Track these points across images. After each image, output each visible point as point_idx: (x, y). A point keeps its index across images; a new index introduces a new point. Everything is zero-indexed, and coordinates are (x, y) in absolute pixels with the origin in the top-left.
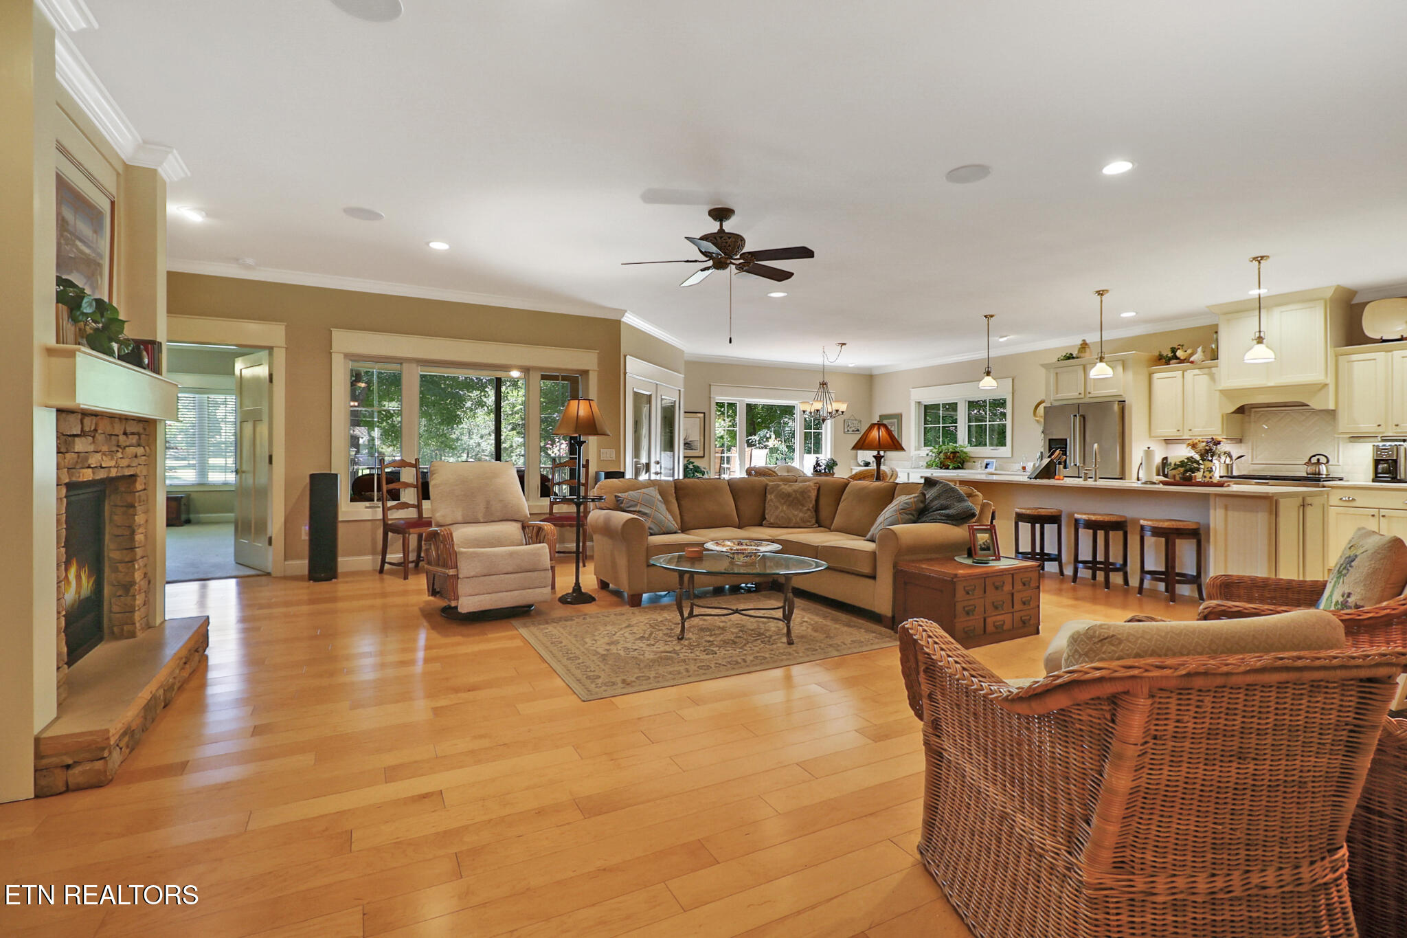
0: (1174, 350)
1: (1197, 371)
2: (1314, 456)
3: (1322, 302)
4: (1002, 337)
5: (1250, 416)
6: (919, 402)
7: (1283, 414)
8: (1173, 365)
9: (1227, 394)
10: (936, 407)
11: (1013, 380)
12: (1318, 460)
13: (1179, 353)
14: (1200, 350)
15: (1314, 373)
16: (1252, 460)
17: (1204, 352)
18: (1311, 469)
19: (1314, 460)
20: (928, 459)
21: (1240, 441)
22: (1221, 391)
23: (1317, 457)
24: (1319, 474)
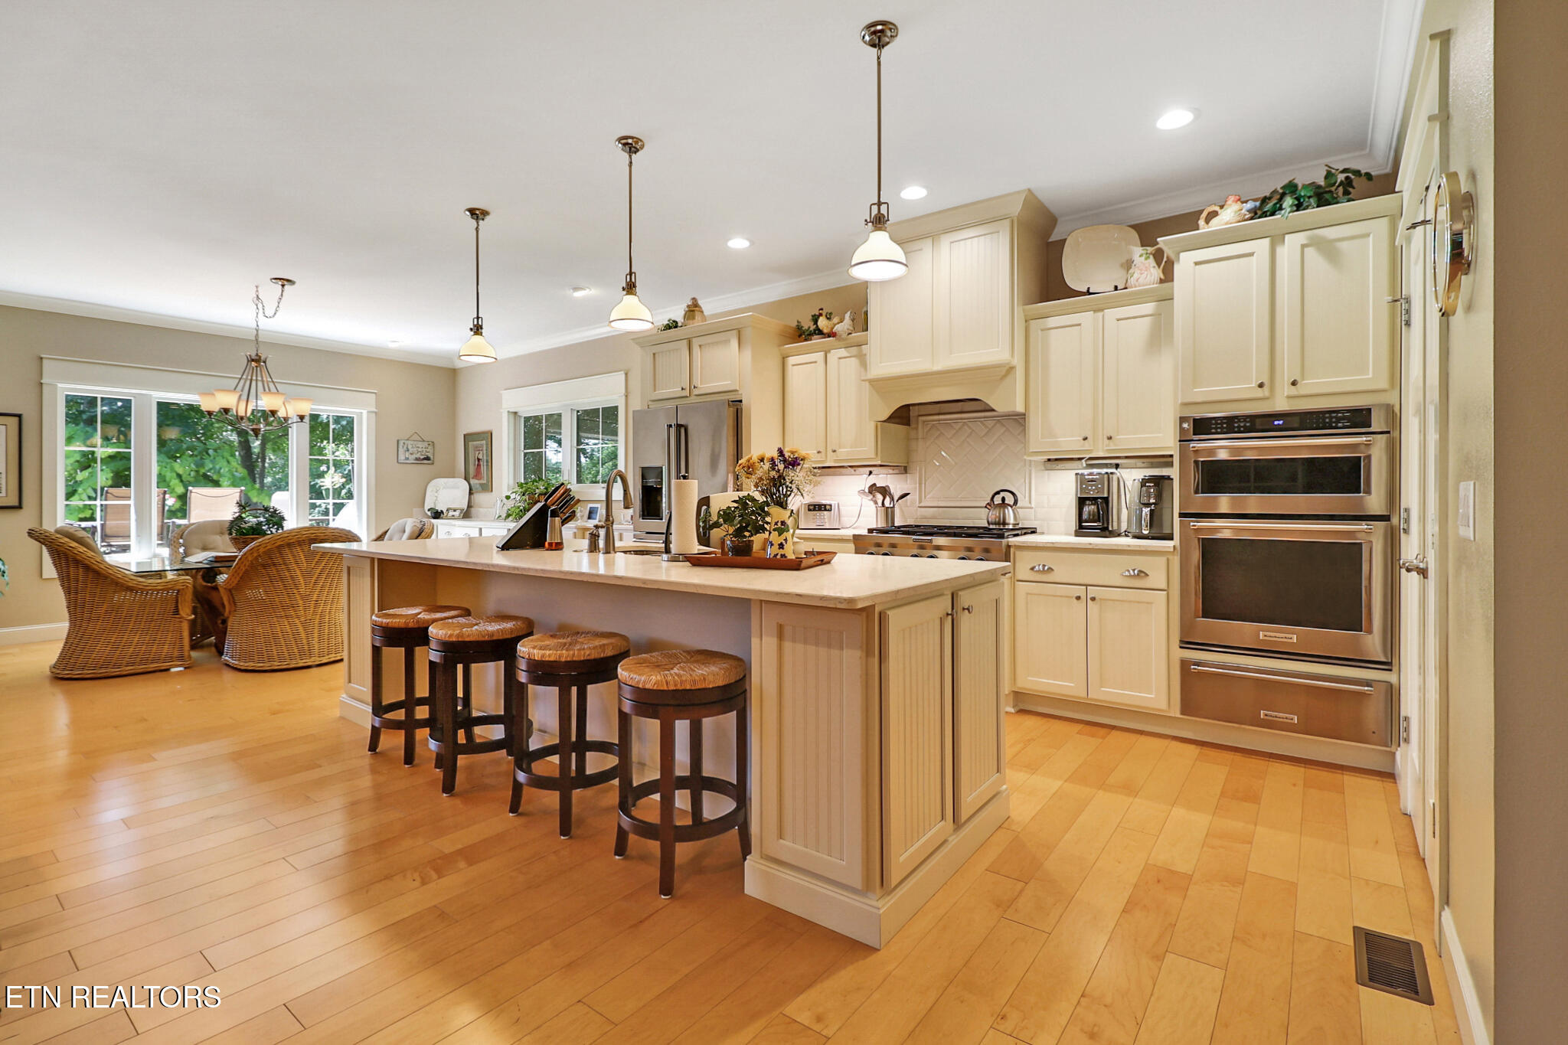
0: (815, 319)
1: (843, 352)
2: (998, 493)
3: (1007, 223)
4: (576, 289)
5: (917, 429)
6: (516, 413)
7: (957, 427)
8: (816, 341)
9: (881, 386)
10: (538, 419)
11: (626, 374)
12: (1003, 499)
13: (822, 323)
14: (847, 316)
15: (996, 352)
16: (920, 502)
17: (853, 320)
18: (994, 515)
19: (998, 500)
20: (510, 504)
21: (905, 470)
22: (871, 381)
23: (1002, 494)
24: (1004, 524)
